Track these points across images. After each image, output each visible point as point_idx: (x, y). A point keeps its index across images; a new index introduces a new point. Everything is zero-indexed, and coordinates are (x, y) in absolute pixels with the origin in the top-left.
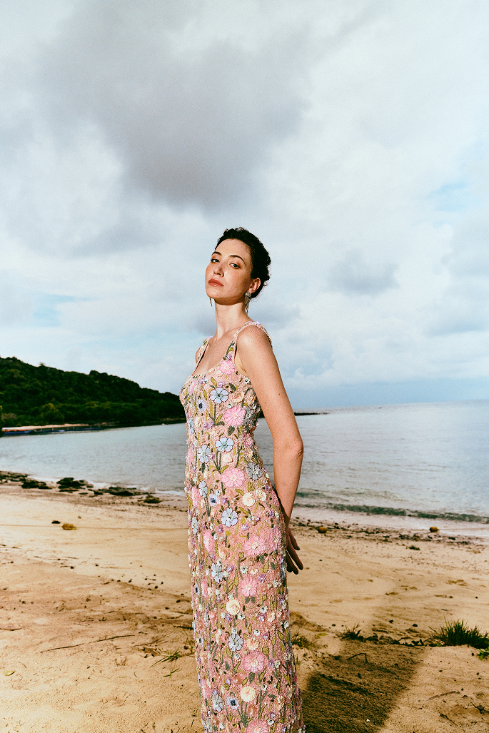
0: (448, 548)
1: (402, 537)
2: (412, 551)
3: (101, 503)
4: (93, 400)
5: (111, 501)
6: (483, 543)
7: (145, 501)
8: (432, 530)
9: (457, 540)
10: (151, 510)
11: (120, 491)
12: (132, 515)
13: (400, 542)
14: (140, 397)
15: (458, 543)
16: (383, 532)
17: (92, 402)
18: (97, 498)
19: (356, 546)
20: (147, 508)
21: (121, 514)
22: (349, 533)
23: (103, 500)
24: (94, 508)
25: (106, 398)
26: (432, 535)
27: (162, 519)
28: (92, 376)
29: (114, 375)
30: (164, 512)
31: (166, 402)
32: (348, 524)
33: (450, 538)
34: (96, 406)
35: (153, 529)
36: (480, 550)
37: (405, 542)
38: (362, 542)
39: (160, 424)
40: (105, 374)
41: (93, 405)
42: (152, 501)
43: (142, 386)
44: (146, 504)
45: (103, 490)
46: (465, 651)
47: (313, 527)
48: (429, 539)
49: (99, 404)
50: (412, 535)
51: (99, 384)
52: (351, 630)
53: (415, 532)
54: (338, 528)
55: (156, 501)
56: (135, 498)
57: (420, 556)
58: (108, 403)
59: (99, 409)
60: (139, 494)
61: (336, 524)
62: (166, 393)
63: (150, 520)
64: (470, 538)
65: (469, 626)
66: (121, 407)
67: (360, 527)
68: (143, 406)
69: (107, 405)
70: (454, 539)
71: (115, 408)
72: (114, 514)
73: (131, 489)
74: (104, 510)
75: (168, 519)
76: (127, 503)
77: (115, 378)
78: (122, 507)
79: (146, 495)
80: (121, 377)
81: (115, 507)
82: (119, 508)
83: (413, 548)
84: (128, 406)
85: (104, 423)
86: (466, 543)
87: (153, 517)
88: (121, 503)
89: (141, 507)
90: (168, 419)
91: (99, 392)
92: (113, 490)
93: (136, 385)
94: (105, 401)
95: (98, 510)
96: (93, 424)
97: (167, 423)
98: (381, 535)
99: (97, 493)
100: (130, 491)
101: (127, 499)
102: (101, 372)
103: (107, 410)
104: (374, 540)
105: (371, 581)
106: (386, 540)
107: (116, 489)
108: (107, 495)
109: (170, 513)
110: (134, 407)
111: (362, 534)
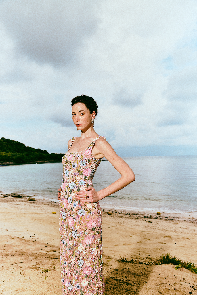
0: (165, 222)
1: (145, 217)
2: (149, 223)
3: (7, 201)
4: (3, 152)
5: (12, 200)
6: (179, 220)
7: (28, 200)
8: (158, 214)
9: (168, 218)
10: (31, 204)
11: (16, 195)
12: (22, 207)
13: (144, 219)
14: (25, 151)
15: (169, 219)
16: (136, 215)
17: (2, 153)
18: (6, 198)
19: (125, 221)
20: (29, 203)
21: (17, 206)
22: (121, 215)
23: (8, 199)
24: (4, 203)
25: (9, 151)
26: (158, 216)
27: (36, 208)
28: (2, 140)
29: (13, 140)
30: (37, 205)
31: (37, 153)
32: (121, 211)
33: (165, 217)
34: (4, 154)
35: (33, 213)
36: (178, 223)
37: (146, 219)
38: (127, 219)
39: (35, 163)
40: (8, 140)
41: (3, 154)
42: (31, 200)
43: (26, 146)
44: (29, 201)
45: (8, 195)
46: (170, 266)
47: (106, 212)
48: (156, 218)
49: (5, 154)
50: (149, 216)
51: (6, 144)
52: (123, 258)
53: (150, 215)
54: (117, 213)
55: (33, 200)
56: (23, 199)
57: (152, 225)
58: (10, 153)
59: (5, 156)
60: (25, 197)
61: (116, 211)
62: (38, 149)
63: (31, 209)
64: (174, 218)
65: (172, 256)
66: (16, 155)
67: (127, 212)
68: (27, 155)
69: (10, 154)
70: (167, 218)
71: (13, 155)
72: (14, 206)
73: (21, 194)
74: (9, 204)
75: (39, 208)
76: (20, 201)
77: (13, 141)
78: (17, 203)
79: (29, 197)
80: (16, 141)
81: (14, 203)
82: (16, 203)
83: (149, 222)
84: (19, 155)
85: (8, 163)
86: (172, 220)
87: (32, 208)
88: (16, 201)
89: (26, 203)
90: (39, 161)
91: (6, 148)
92: (13, 195)
93: (24, 145)
94: (9, 152)
95: (6, 204)
96: (3, 163)
97: (38, 163)
98: (136, 216)
99: (5, 196)
100: (21, 195)
101: (20, 199)
102: (7, 138)
103: (9, 156)
104: (133, 218)
105: (131, 236)
106: (138, 218)
107: (14, 194)
108: (10, 197)
109: (40, 206)
110: (22, 155)
111: (127, 216)
